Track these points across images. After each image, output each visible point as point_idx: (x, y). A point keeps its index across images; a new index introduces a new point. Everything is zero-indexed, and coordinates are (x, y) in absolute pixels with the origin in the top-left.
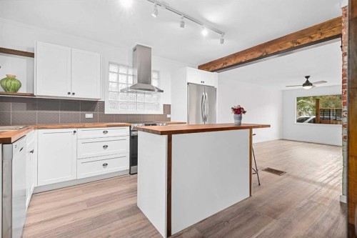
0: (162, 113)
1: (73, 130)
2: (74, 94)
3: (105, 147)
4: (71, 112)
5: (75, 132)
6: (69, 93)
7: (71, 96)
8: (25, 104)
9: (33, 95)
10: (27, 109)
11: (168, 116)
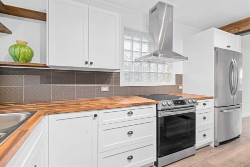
0: (174, 84)
1: (93, 113)
2: (91, 63)
3: (130, 133)
4: (87, 85)
5: (96, 116)
6: (86, 63)
7: (88, 66)
8: (38, 77)
9: (45, 66)
10: (41, 83)
11: (180, 87)
